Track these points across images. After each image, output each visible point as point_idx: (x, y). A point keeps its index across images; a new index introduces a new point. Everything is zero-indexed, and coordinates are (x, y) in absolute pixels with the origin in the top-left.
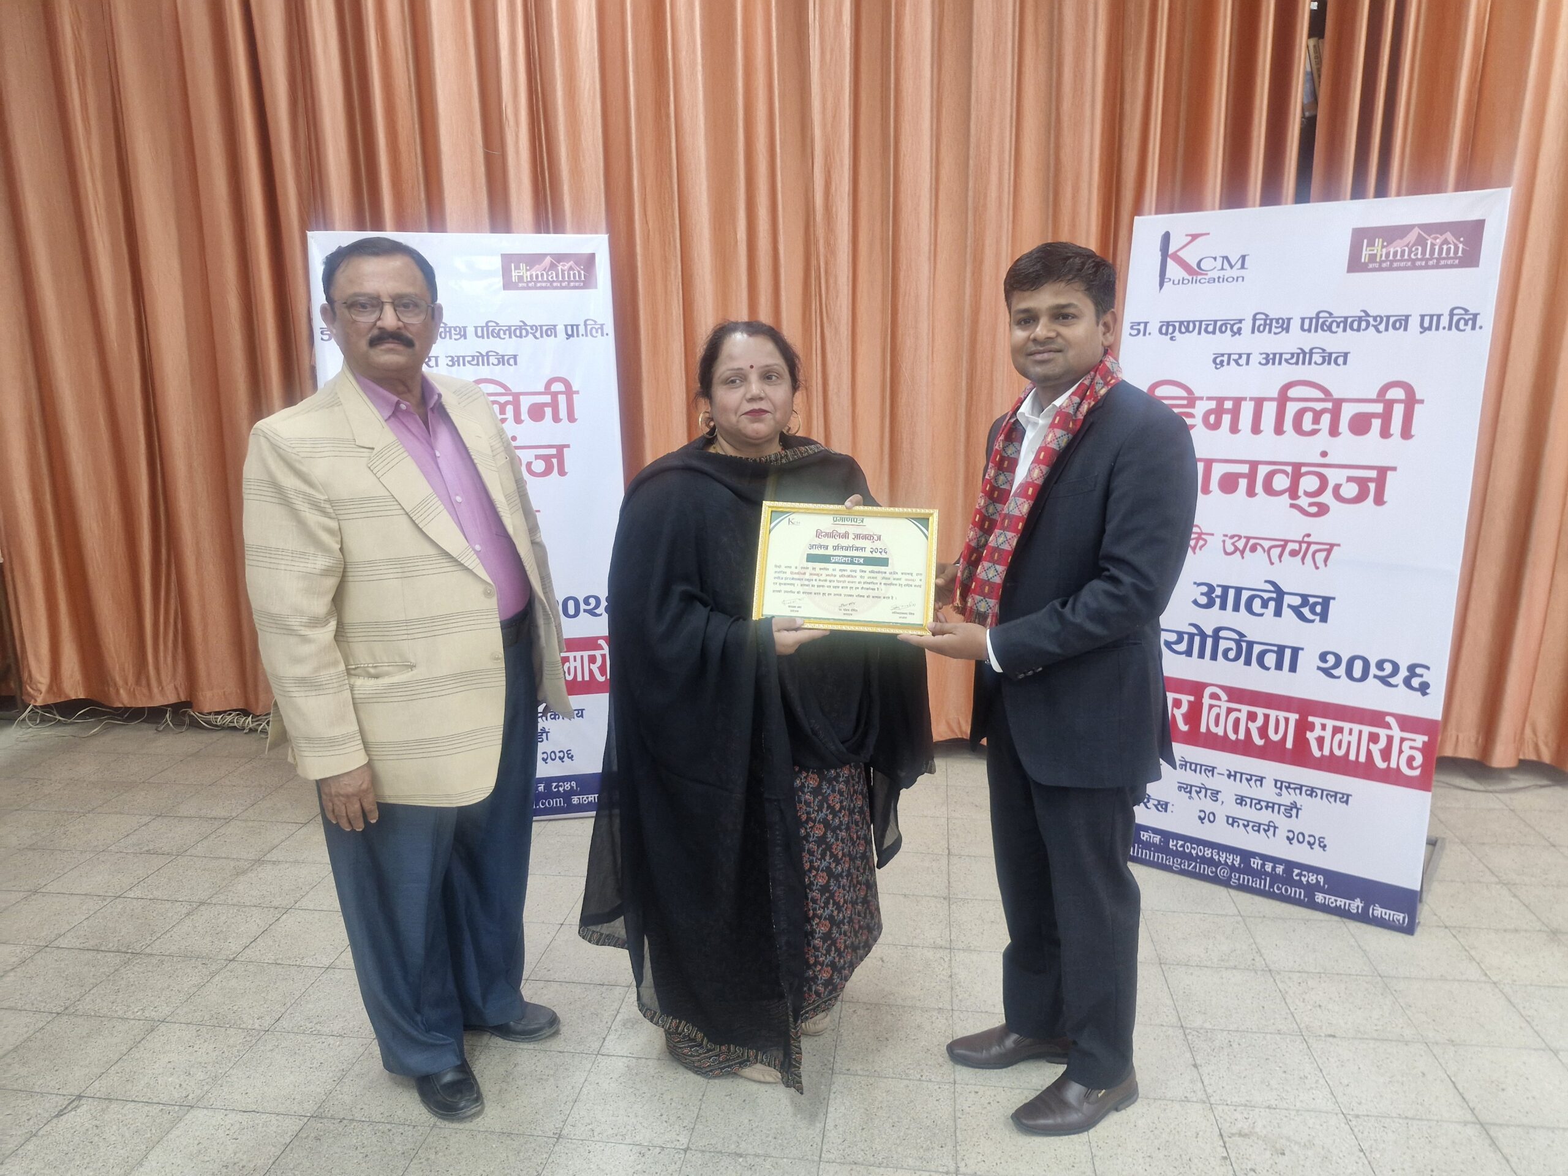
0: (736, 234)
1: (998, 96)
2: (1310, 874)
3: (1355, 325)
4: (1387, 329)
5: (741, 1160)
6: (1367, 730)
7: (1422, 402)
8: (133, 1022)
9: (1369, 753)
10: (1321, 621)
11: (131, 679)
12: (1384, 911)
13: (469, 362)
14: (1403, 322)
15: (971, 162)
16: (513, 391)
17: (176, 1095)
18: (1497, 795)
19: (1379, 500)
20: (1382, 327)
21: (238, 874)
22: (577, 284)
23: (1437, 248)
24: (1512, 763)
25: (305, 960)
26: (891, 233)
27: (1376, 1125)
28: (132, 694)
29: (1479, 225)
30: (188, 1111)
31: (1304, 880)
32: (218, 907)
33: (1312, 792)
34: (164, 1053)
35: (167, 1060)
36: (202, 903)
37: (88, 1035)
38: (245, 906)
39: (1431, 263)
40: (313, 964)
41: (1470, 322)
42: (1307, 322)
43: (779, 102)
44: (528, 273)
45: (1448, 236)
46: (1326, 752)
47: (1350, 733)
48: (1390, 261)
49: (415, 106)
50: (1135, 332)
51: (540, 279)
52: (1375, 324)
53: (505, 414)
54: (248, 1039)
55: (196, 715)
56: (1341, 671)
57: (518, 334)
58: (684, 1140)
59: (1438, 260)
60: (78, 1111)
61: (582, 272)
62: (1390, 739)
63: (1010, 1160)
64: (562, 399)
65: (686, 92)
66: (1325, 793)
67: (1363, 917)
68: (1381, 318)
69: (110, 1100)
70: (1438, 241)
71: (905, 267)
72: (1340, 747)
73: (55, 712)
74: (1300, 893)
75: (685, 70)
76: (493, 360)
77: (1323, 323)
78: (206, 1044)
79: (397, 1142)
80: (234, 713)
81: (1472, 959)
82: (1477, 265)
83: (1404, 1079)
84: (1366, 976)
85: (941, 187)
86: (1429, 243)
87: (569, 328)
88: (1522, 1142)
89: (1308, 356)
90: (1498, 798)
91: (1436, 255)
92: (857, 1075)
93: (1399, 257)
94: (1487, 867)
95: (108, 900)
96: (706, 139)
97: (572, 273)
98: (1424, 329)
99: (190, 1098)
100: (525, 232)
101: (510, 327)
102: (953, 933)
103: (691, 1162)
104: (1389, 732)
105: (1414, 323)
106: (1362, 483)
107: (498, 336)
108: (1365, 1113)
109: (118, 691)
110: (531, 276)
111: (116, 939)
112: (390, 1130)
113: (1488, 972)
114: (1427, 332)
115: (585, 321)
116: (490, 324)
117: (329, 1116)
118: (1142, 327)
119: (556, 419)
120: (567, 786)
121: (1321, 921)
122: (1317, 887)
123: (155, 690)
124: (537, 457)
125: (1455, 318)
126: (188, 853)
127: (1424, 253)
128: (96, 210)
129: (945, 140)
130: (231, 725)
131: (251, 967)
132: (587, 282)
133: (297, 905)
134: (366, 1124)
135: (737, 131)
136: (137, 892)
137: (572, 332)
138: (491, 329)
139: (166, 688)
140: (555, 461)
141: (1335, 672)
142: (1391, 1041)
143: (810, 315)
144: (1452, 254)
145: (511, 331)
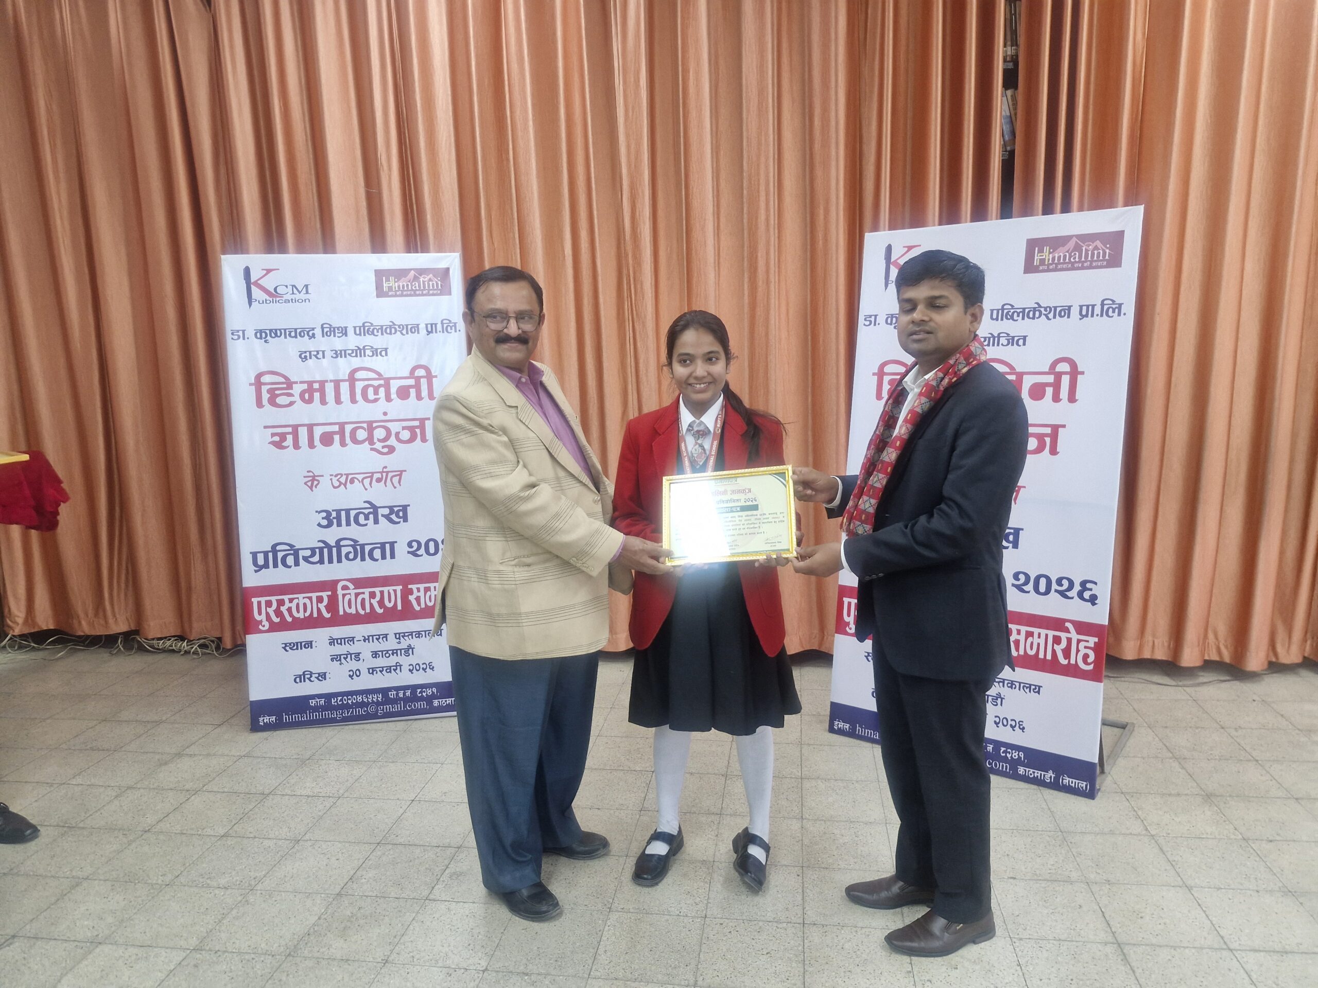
0: (564, 251)
1: (763, 141)
2: (1014, 751)
3: (1031, 315)
4: (1054, 317)
5: (526, 978)
6: (1051, 633)
7: (1082, 373)
8: (63, 879)
9: (1054, 652)
10: (1013, 548)
11: (91, 613)
12: (1071, 780)
13: (349, 354)
14: (1066, 311)
15: (745, 192)
16: (386, 376)
17: (89, 935)
18: (1185, 688)
19: (1054, 451)
20: (1051, 316)
21: (161, 765)
22: (435, 292)
23: (1090, 253)
24: (1198, 663)
25: (205, 830)
26: (685, 248)
27: (1035, 945)
28: (91, 624)
29: (1121, 233)
30: (97, 946)
31: (1009, 756)
32: (142, 790)
33: (1012, 684)
34: (84, 903)
35: (86, 908)
36: (129, 788)
37: (26, 890)
38: (163, 790)
39: (1086, 265)
40: (212, 833)
41: (1117, 310)
42: (995, 312)
43: (593, 148)
44: (396, 284)
45: (1098, 243)
46: (1022, 652)
47: (1039, 637)
48: (1056, 264)
49: (311, 156)
50: (867, 323)
51: (406, 288)
52: (1045, 313)
53: (378, 395)
54: (152, 891)
55: (142, 640)
56: (1030, 587)
57: (388, 331)
58: (484, 964)
59: (1091, 262)
60: (11, 946)
61: (439, 283)
62: (1069, 640)
63: (739, 975)
64: (424, 382)
65: (521, 143)
66: (1022, 685)
67: (1056, 786)
68: (1050, 308)
69: (37, 938)
70: (1090, 247)
71: (696, 275)
72: (1031, 649)
73: (30, 641)
74: (1006, 767)
75: (519, 126)
76: (368, 352)
77: (1007, 313)
78: (118, 895)
79: (258, 967)
80: (173, 639)
81: (1137, 817)
82: (1121, 266)
83: (1064, 910)
84: (1050, 831)
85: (722, 211)
86: (1084, 248)
87: (429, 326)
88: (1148, 957)
89: (996, 339)
90: (1185, 691)
91: (1089, 259)
92: (630, 912)
93: (1062, 261)
94: (1165, 745)
95: (55, 786)
96: (538, 177)
97: (431, 283)
98: (1083, 317)
99: (100, 936)
100: (398, 252)
101: (382, 326)
102: (725, 802)
103: (487, 979)
104: (1068, 635)
105: (1075, 312)
106: (1040, 438)
107: (373, 333)
108: (1028, 937)
109: (80, 622)
110: (399, 286)
111: (56, 817)
112: (253, 959)
113: (1148, 827)
114: (1085, 318)
115: (442, 321)
116: (366, 324)
117: (208, 948)
118: (873, 319)
119: (419, 397)
120: (429, 692)
121: (1022, 789)
122: (1018, 762)
123: (111, 621)
124: (404, 428)
125: (1106, 307)
126: (123, 749)
127: (1080, 257)
128: (64, 242)
129: (723, 175)
130: (171, 648)
131: (162, 837)
132: (445, 290)
133: (204, 789)
134: (235, 955)
135: (562, 171)
136: (79, 780)
137: (431, 329)
138: (366, 328)
139: (119, 620)
140: (418, 431)
141: (1025, 588)
142: (1059, 881)
143: (624, 313)
144: (1101, 258)
145: (383, 330)
